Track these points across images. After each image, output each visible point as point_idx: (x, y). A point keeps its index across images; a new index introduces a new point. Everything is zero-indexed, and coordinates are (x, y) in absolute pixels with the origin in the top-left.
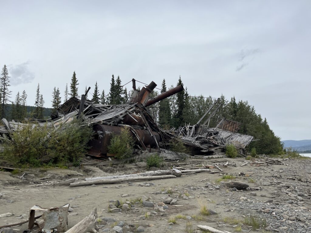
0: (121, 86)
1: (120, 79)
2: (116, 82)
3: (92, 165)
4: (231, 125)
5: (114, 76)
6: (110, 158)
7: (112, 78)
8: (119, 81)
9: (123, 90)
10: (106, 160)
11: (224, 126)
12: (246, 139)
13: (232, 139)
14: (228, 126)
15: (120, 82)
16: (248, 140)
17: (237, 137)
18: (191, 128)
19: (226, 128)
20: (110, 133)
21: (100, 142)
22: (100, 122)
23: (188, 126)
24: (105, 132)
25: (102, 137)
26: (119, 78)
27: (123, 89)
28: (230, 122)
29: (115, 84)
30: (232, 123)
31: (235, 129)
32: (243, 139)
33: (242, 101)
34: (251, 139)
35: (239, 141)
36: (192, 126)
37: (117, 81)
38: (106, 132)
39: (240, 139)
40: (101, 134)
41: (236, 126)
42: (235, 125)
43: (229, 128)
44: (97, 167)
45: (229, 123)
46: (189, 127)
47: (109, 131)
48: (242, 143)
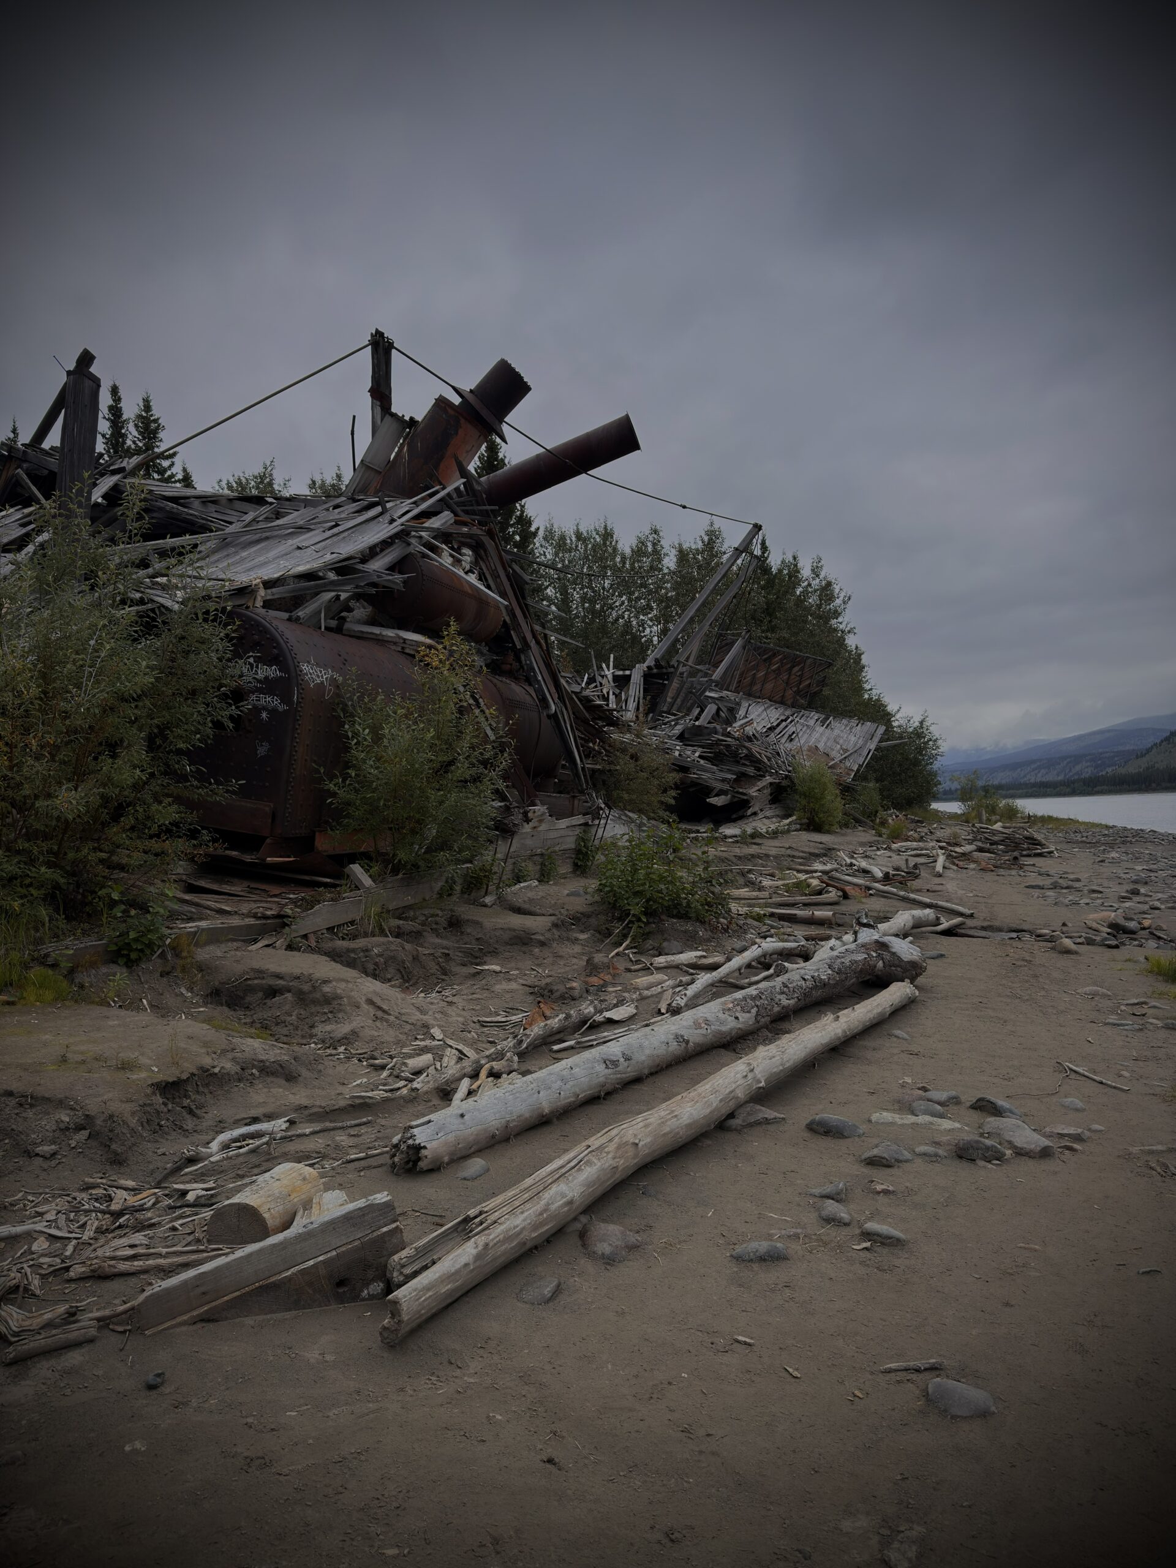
0: (162, 456)
1: (156, 412)
2: (131, 427)
3: (250, 936)
4: (778, 669)
5: (122, 393)
6: (356, 869)
7: (111, 402)
8: (153, 426)
9: (173, 476)
10: (335, 886)
11: (742, 674)
12: (853, 739)
13: (790, 739)
14: (761, 674)
15: (155, 432)
16: (861, 742)
17: (813, 729)
18: (622, 682)
19: (752, 683)
20: (333, 680)
21: (262, 750)
22: (244, 591)
23: (609, 673)
24: (299, 673)
25: (282, 708)
26: (147, 407)
27: (174, 470)
28: (774, 655)
29: (129, 442)
30: (781, 660)
31: (798, 692)
32: (839, 736)
33: (795, 558)
34: (876, 739)
35: (821, 746)
36: (628, 673)
37: (136, 426)
38: (305, 668)
39: (824, 739)
40: (269, 686)
41: (801, 676)
42: (796, 669)
43: (769, 686)
44: (290, 947)
45: (769, 659)
46: (610, 677)
47: (325, 667)
48: (837, 756)
